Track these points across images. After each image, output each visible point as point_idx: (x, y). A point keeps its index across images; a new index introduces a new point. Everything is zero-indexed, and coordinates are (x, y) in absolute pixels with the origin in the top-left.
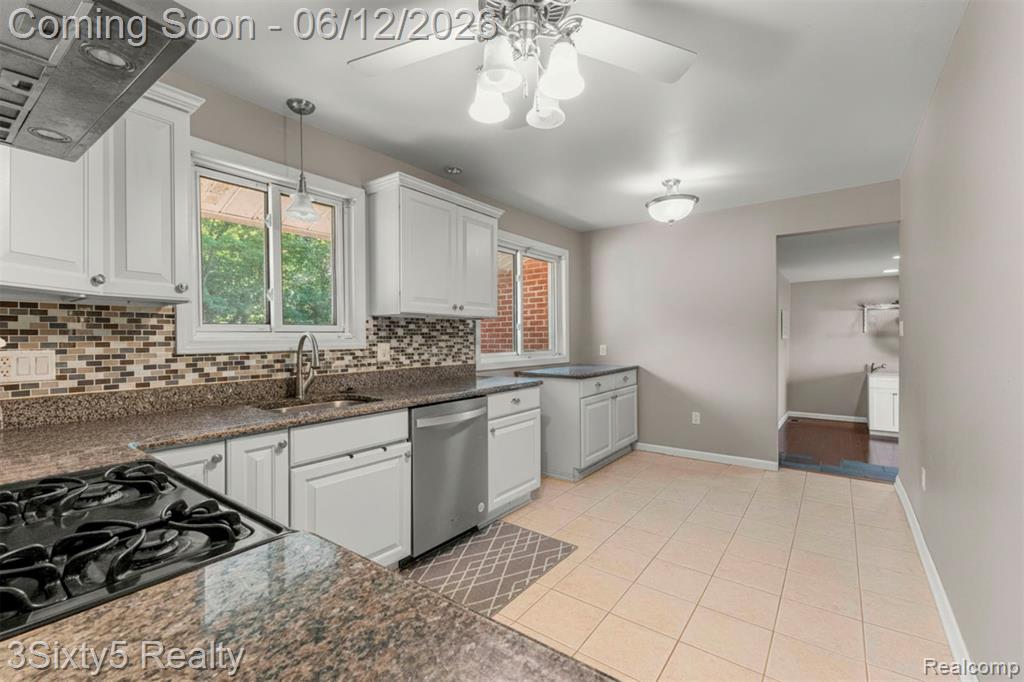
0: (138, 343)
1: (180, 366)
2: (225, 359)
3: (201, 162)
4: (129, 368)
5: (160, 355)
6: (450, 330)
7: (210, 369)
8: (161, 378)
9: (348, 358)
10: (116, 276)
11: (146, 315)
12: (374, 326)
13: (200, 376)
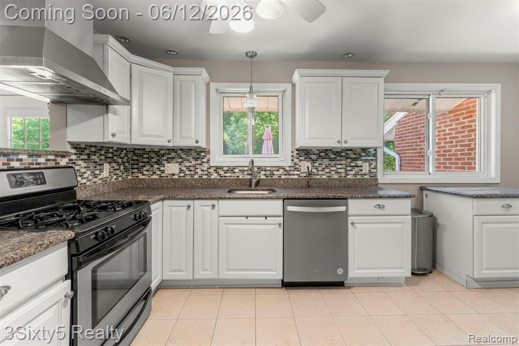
0: (199, 162)
1: (212, 170)
2: (227, 168)
3: (222, 92)
4: (197, 171)
5: (205, 166)
6: (353, 156)
7: (221, 173)
8: (206, 175)
9: (281, 171)
10: (180, 139)
11: (201, 152)
12: (297, 154)
13: (218, 175)
